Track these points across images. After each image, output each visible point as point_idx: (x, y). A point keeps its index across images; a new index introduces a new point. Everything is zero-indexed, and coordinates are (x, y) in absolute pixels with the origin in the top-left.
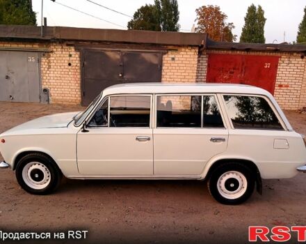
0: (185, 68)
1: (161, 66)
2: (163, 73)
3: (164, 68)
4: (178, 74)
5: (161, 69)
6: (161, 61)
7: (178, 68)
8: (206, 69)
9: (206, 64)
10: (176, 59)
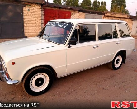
0: (35, 15)
1: (23, 14)
2: (24, 18)
3: (24, 14)
4: (32, 18)
5: (23, 15)
6: (22, 11)
7: (32, 15)
8: (43, 16)
9: (43, 14)
10: (30, 10)
